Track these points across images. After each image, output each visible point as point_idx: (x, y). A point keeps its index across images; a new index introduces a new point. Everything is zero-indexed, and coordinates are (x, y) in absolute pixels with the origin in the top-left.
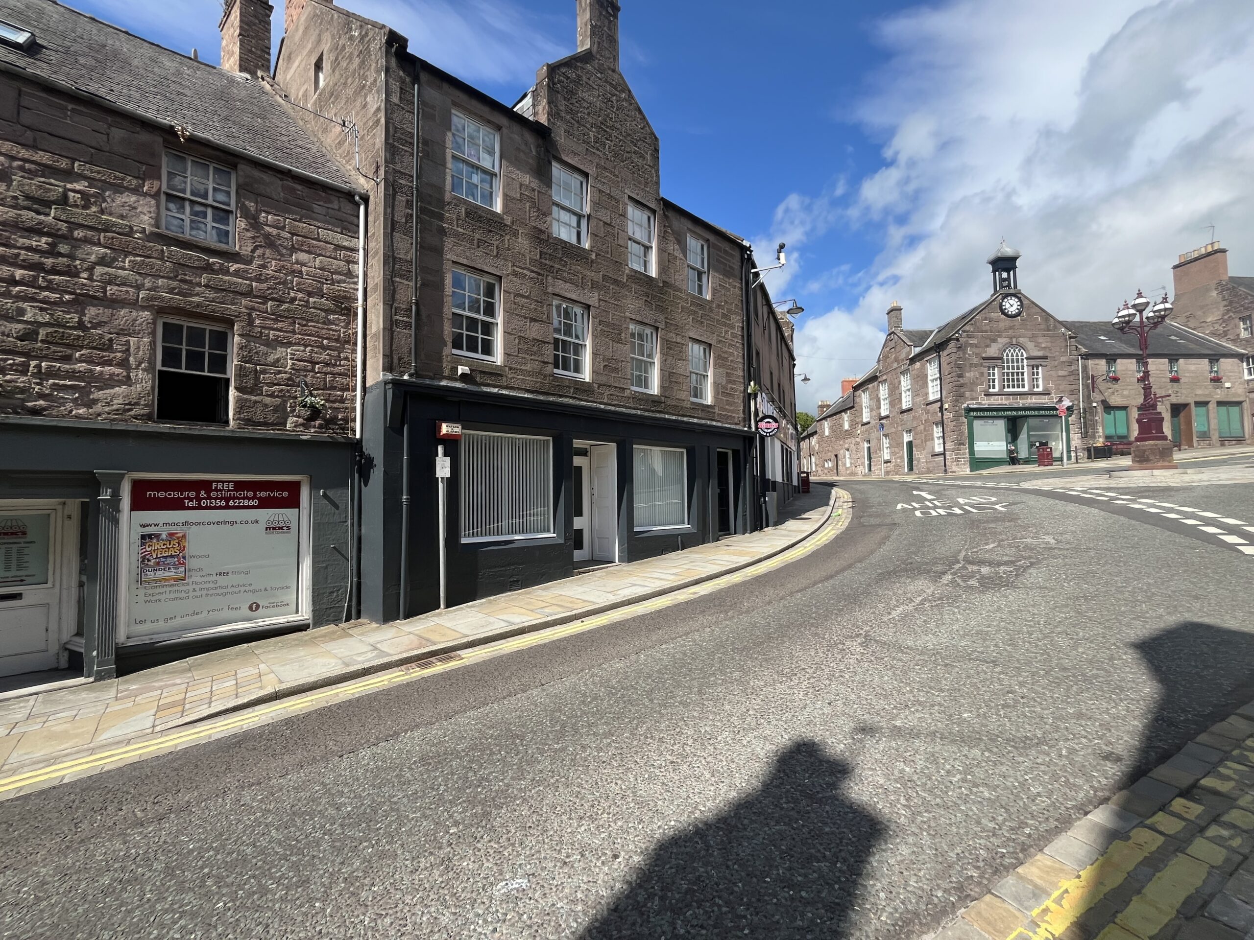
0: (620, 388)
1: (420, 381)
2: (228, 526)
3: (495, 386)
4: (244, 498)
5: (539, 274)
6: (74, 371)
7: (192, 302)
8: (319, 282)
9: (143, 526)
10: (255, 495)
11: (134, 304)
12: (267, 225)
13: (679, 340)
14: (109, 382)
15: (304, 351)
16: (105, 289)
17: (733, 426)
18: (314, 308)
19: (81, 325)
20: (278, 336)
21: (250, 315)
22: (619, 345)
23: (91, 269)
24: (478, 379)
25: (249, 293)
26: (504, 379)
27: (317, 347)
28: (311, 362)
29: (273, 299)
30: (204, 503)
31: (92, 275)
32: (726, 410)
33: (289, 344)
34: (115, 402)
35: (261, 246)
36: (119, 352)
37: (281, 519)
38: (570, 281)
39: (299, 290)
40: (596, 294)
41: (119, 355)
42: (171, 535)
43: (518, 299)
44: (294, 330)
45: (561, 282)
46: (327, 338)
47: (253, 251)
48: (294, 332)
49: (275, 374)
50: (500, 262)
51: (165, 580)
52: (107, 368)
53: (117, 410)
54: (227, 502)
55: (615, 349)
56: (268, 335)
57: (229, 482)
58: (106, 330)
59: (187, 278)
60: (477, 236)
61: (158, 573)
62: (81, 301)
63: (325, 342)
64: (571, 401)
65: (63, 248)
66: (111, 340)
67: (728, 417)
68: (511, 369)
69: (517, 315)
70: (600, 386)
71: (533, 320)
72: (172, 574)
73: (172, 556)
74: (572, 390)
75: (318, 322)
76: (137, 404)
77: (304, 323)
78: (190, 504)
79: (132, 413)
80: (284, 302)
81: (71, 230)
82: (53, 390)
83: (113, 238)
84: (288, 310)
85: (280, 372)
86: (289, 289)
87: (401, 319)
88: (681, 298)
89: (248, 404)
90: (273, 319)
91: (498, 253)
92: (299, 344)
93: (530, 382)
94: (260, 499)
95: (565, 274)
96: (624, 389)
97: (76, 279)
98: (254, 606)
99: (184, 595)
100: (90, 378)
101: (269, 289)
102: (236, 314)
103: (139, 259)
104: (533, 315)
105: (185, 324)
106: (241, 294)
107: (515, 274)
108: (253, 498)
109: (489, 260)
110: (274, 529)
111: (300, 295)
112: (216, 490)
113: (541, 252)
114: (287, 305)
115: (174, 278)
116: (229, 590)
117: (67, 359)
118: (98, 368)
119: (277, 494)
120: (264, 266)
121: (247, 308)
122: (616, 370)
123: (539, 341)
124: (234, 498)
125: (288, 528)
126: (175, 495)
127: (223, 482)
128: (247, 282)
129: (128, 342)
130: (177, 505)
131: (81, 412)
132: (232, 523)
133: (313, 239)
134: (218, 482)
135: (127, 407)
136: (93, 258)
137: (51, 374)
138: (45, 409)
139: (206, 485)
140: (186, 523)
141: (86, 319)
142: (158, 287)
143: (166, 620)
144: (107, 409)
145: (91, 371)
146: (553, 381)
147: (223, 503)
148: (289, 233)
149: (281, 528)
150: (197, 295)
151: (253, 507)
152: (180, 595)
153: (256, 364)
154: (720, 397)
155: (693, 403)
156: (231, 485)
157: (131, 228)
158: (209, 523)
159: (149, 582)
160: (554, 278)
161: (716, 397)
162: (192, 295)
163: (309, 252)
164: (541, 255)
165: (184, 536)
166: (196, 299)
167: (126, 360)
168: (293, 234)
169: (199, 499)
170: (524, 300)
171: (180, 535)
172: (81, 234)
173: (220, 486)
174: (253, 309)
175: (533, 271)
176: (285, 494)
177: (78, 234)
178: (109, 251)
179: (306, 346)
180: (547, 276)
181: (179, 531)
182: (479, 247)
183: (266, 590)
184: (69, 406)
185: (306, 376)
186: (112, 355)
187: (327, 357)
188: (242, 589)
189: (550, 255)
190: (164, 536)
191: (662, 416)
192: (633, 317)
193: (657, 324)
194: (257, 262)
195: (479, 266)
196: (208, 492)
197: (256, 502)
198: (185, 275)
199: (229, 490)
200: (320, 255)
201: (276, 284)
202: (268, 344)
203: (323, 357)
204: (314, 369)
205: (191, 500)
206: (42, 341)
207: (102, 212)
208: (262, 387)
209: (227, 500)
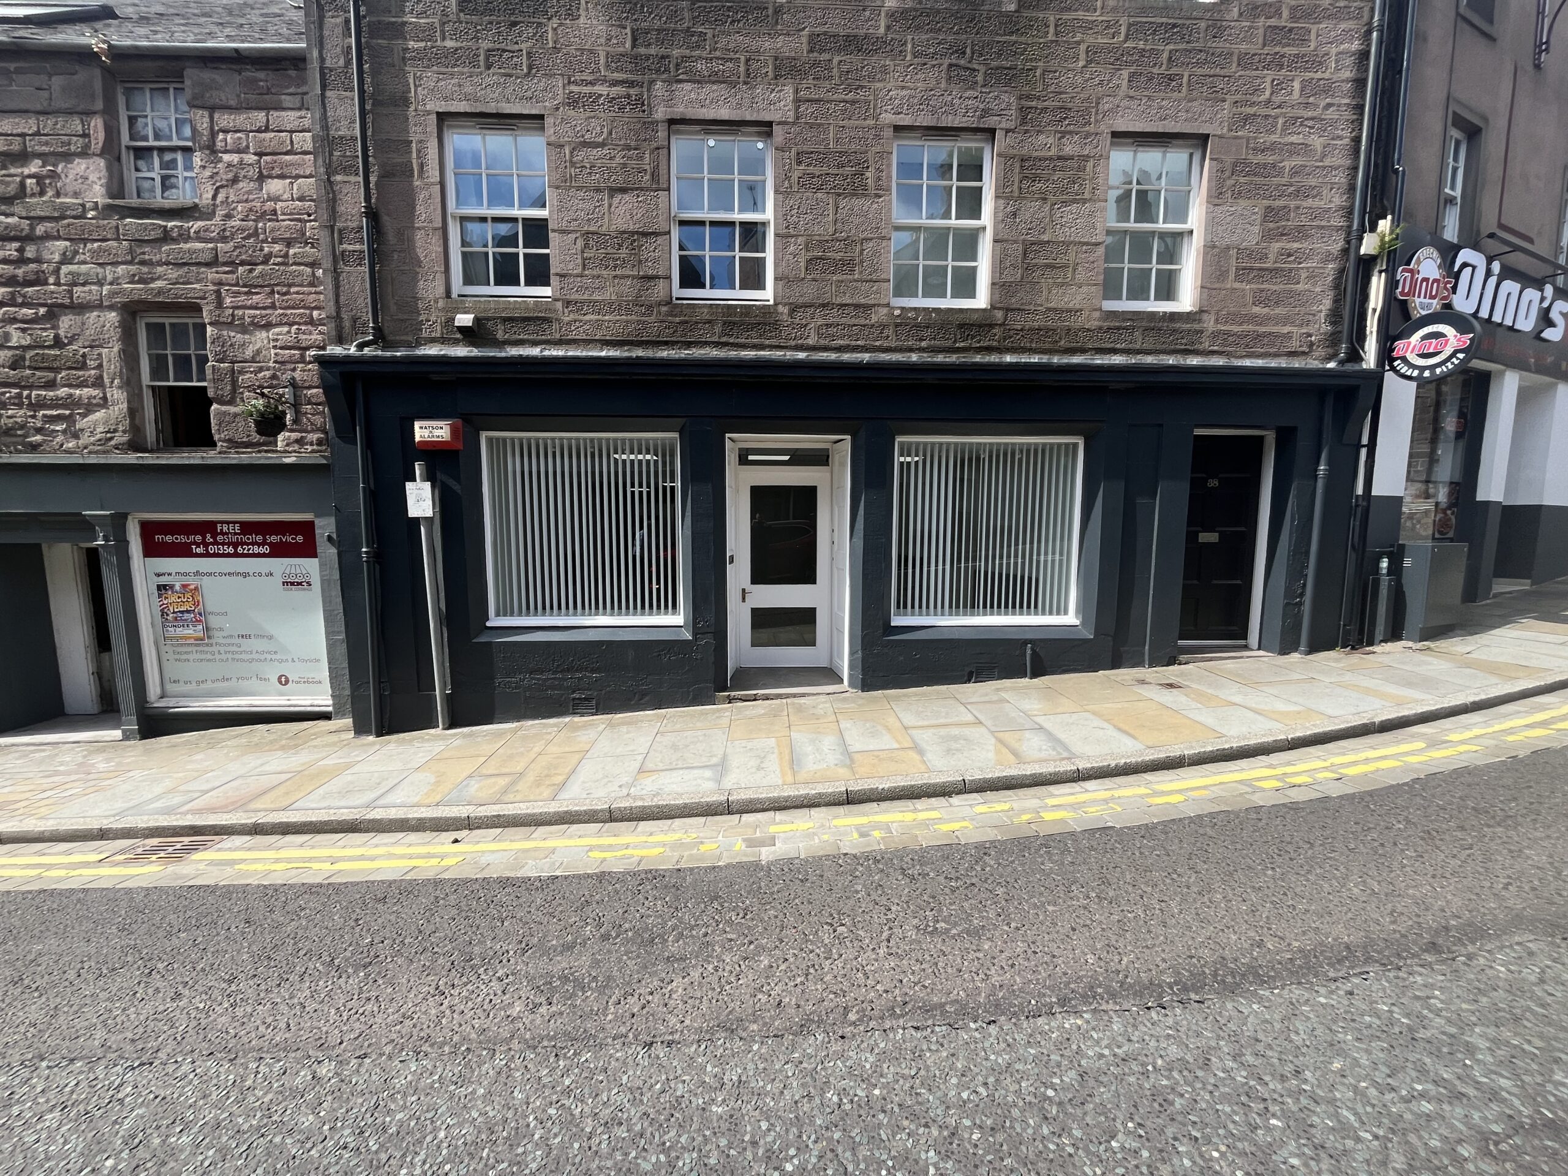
0: (857, 306)
1: (388, 354)
2: (240, 578)
3: (535, 343)
4: (253, 544)
5: (631, 84)
6: (58, 398)
7: (152, 289)
8: (299, 220)
9: (158, 575)
10: (265, 539)
11: (100, 306)
12: (226, 152)
13: (1068, 150)
14: (90, 408)
15: (289, 332)
16: (70, 292)
17: (1283, 363)
18: (295, 264)
19: (58, 343)
20: (255, 317)
21: (218, 292)
22: (857, 202)
23: (57, 271)
24: (500, 335)
25: (213, 263)
26: (555, 326)
27: (306, 323)
28: (299, 348)
29: (242, 263)
30: (212, 549)
31: (58, 278)
32: (1253, 319)
33: (268, 326)
34: (98, 430)
35: (222, 187)
36: (94, 369)
37: (298, 571)
38: (715, 78)
39: (275, 241)
40: (789, 90)
41: (93, 372)
42: (184, 586)
43: (580, 155)
44: (273, 303)
45: (688, 86)
46: (316, 308)
47: (214, 197)
48: (273, 306)
49: (256, 373)
50: (538, 84)
51: (186, 638)
52: (86, 390)
53: (100, 440)
54: (235, 548)
55: (842, 213)
56: (242, 318)
57: (234, 523)
58: (80, 344)
59: (147, 257)
60: (485, 45)
61: (178, 629)
62: (54, 312)
63: (315, 313)
64: (715, 353)
65: (30, 252)
66: (84, 356)
67: (1259, 336)
68: (568, 303)
69: (579, 189)
70: (794, 309)
71: (613, 191)
72: (191, 632)
73: (188, 612)
74: (718, 329)
75: (301, 285)
76: (115, 431)
77: (285, 289)
78: (198, 550)
79: (113, 443)
80: (257, 264)
81: (32, 228)
82: (46, 422)
83: (69, 225)
84: (262, 275)
85: (261, 370)
86: (263, 241)
87: (351, 247)
88: (1089, 26)
89: (227, 419)
90: (246, 293)
91: (530, 67)
92: (280, 324)
93: (614, 323)
94: (271, 544)
95: (700, 66)
96: (867, 307)
97: (45, 288)
98: (283, 679)
99: (209, 656)
100: (71, 403)
101: (236, 248)
102: (202, 294)
103: (96, 245)
104: (619, 180)
105: (167, 321)
106: (207, 265)
107: (573, 102)
108: (263, 544)
109: (512, 85)
110: (292, 584)
111: (277, 247)
112: (222, 533)
113: (633, 31)
114: (260, 267)
115: (130, 263)
116: (255, 656)
117: (51, 385)
118: (78, 392)
119: (289, 539)
120: (228, 216)
121: (214, 284)
122: (848, 265)
123: (633, 233)
124: (243, 544)
125: (309, 584)
126: (182, 539)
127: (228, 523)
128: (211, 245)
129: (100, 355)
130: (184, 551)
131: (70, 445)
132: (245, 575)
133: (287, 153)
134: (222, 522)
135: (109, 435)
136: (57, 257)
137: (40, 404)
138: (40, 445)
139: (209, 527)
140: (197, 573)
141: (62, 332)
142: (118, 278)
143: (198, 683)
144: (92, 439)
145: (71, 395)
146: (670, 314)
147: (231, 550)
148: (255, 154)
149: (299, 584)
150: (158, 278)
151: (264, 555)
152: (203, 656)
153: (233, 362)
154: (1230, 283)
155: (1113, 314)
156: (237, 527)
157: (83, 206)
158: (221, 574)
159: (171, 639)
160: (669, 82)
161: (1209, 285)
162: (153, 280)
163: (282, 177)
164: (634, 40)
165: (196, 589)
166: (159, 284)
167: (101, 377)
168: (260, 154)
169: (206, 545)
170: (596, 152)
171: (192, 587)
172: (43, 229)
173: (225, 529)
174: (220, 283)
175: (615, 83)
176: (300, 539)
177: (40, 230)
178: (68, 243)
179: (291, 325)
180: (652, 82)
181: (193, 582)
182: (488, 68)
183: (293, 661)
184: (60, 438)
185: (294, 370)
186: (87, 373)
187: (320, 337)
188: (269, 657)
189: (659, 31)
190: (177, 588)
191: (994, 358)
192: (905, 120)
193: (991, 122)
194: (220, 212)
195: (491, 108)
196: (214, 535)
197: (266, 549)
198: (144, 253)
199: (236, 534)
200: (298, 177)
201: (244, 239)
202: (243, 329)
203: (313, 337)
204: (303, 356)
205: (198, 545)
206: (30, 368)
207: (58, 194)
208: (242, 393)
209: (235, 545)
